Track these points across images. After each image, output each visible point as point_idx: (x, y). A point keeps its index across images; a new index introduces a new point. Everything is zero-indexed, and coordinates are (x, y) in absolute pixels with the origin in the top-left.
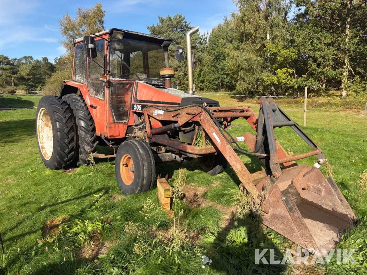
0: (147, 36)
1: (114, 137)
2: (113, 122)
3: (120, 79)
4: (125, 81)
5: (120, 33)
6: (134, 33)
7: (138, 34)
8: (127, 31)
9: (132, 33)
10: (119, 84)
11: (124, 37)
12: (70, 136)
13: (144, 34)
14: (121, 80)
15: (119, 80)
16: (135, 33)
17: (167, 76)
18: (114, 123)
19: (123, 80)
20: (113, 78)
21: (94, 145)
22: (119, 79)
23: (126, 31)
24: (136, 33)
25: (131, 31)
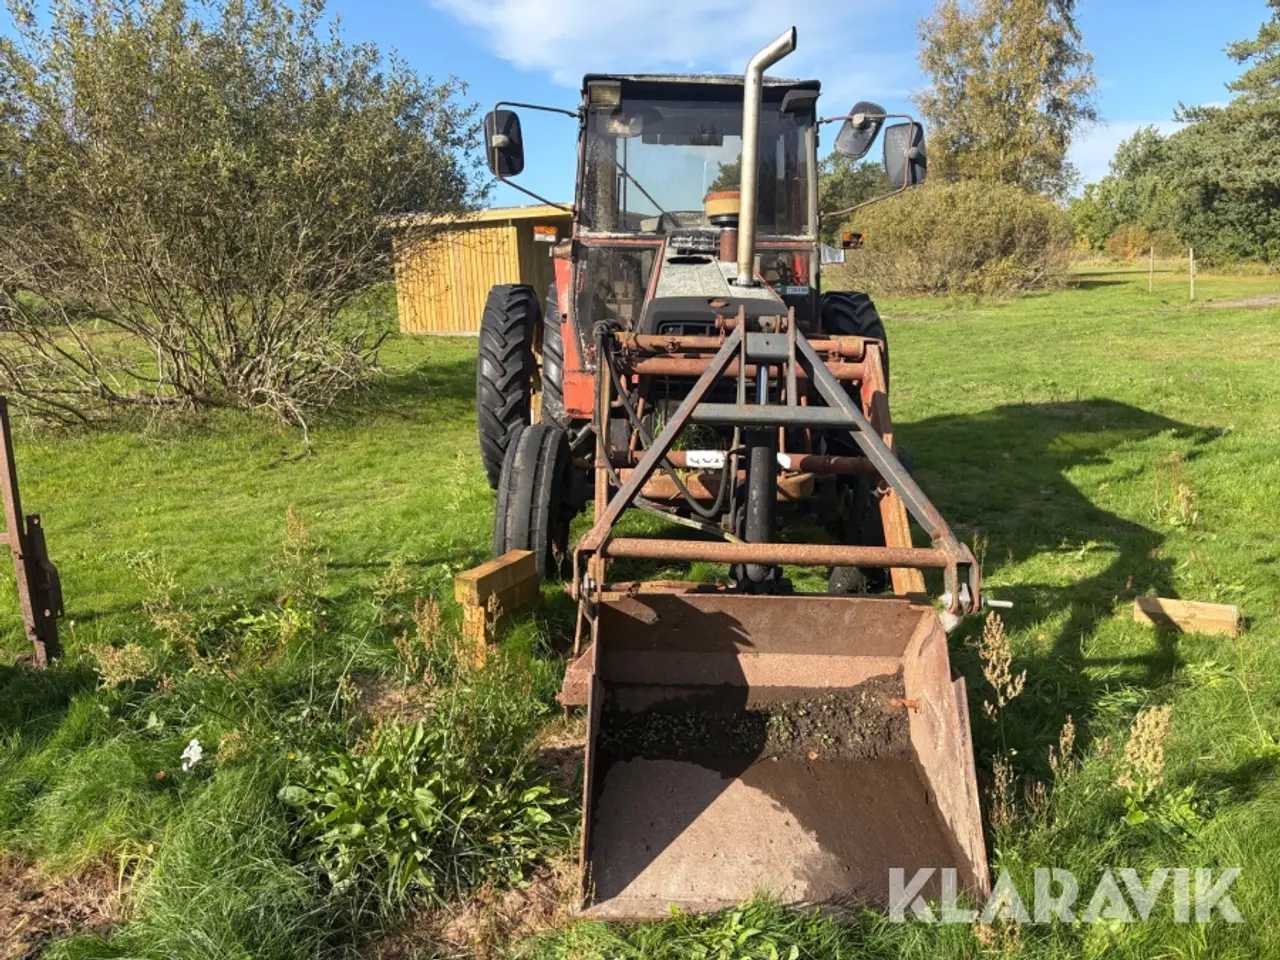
0: (714, 81)
1: (582, 413)
2: (579, 368)
3: (614, 235)
4: (631, 238)
5: (611, 88)
6: (660, 80)
7: (678, 80)
8: (635, 76)
9: (654, 79)
10: (607, 248)
11: (623, 97)
12: (509, 399)
13: (699, 77)
14: (617, 238)
15: (610, 238)
16: (665, 80)
17: (724, 219)
18: (583, 371)
19: (625, 238)
20: (592, 230)
21: (579, 435)
22: (609, 234)
23: (632, 79)
24: (670, 80)
25: (651, 76)
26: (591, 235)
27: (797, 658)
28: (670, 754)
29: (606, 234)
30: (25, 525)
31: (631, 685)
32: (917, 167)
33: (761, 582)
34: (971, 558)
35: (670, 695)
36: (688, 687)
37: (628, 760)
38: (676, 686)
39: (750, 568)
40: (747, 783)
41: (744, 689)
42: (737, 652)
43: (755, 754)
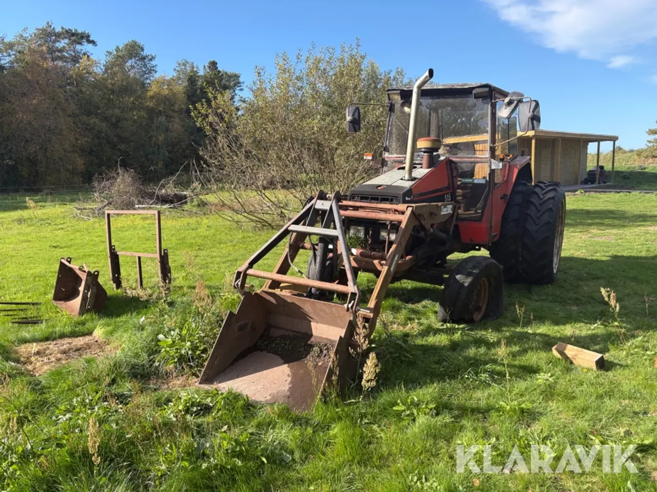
3: (398, 156)
5: (397, 94)
14: (400, 157)
20: (390, 154)
23: (405, 89)
26: (389, 156)
27: (331, 327)
28: (276, 353)
29: (395, 155)
30: (163, 252)
31: (276, 327)
32: (535, 122)
33: (316, 295)
34: (357, 292)
35: (287, 333)
36: (294, 331)
37: (261, 351)
38: (290, 330)
39: (313, 289)
40: (288, 366)
41: (311, 335)
42: (310, 321)
43: (301, 358)
